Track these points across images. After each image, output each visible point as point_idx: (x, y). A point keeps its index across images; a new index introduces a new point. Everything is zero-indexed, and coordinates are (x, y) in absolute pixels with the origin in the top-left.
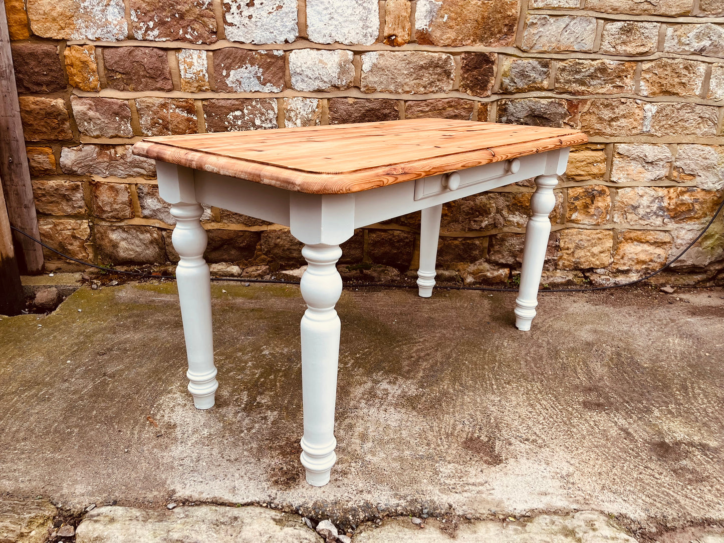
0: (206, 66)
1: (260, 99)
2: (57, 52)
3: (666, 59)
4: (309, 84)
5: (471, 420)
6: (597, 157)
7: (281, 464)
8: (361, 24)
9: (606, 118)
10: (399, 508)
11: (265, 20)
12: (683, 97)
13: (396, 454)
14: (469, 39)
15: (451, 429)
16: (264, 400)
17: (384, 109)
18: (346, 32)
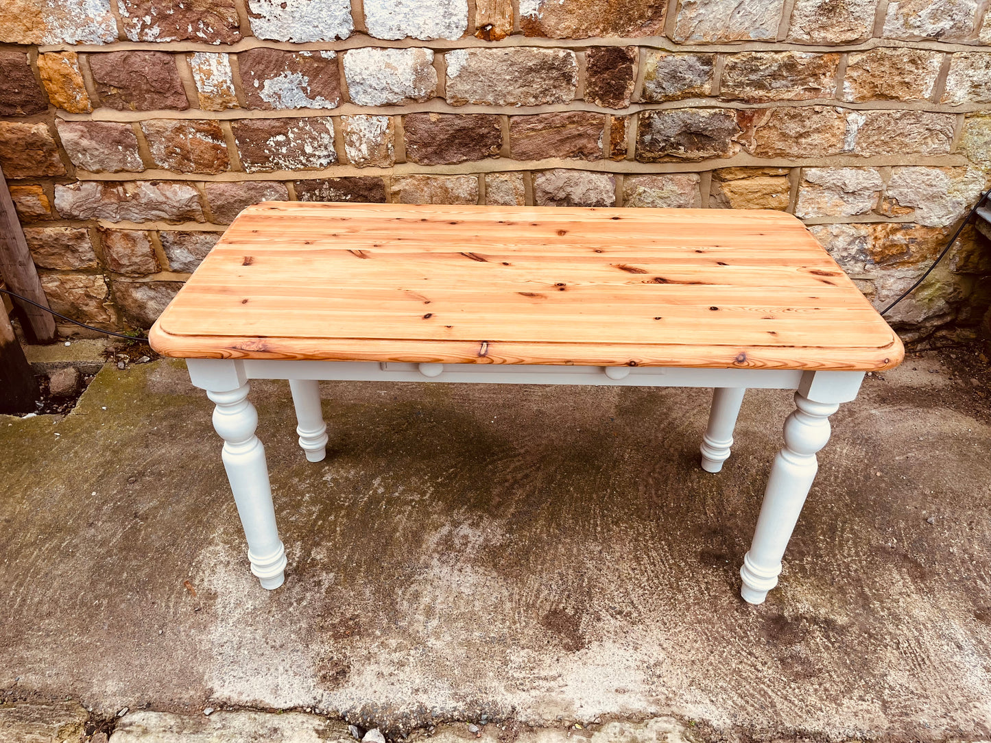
0: (230, 74)
1: (309, 118)
2: (28, 63)
3: (884, 50)
4: (374, 97)
5: (560, 582)
6: (778, 186)
7: (331, 652)
8: (442, 10)
9: (792, 133)
10: (456, 713)
11: (305, 9)
12: (905, 101)
13: (463, 635)
14: (597, 28)
15: (533, 598)
16: (319, 555)
17: (480, 127)
18: (421, 23)
